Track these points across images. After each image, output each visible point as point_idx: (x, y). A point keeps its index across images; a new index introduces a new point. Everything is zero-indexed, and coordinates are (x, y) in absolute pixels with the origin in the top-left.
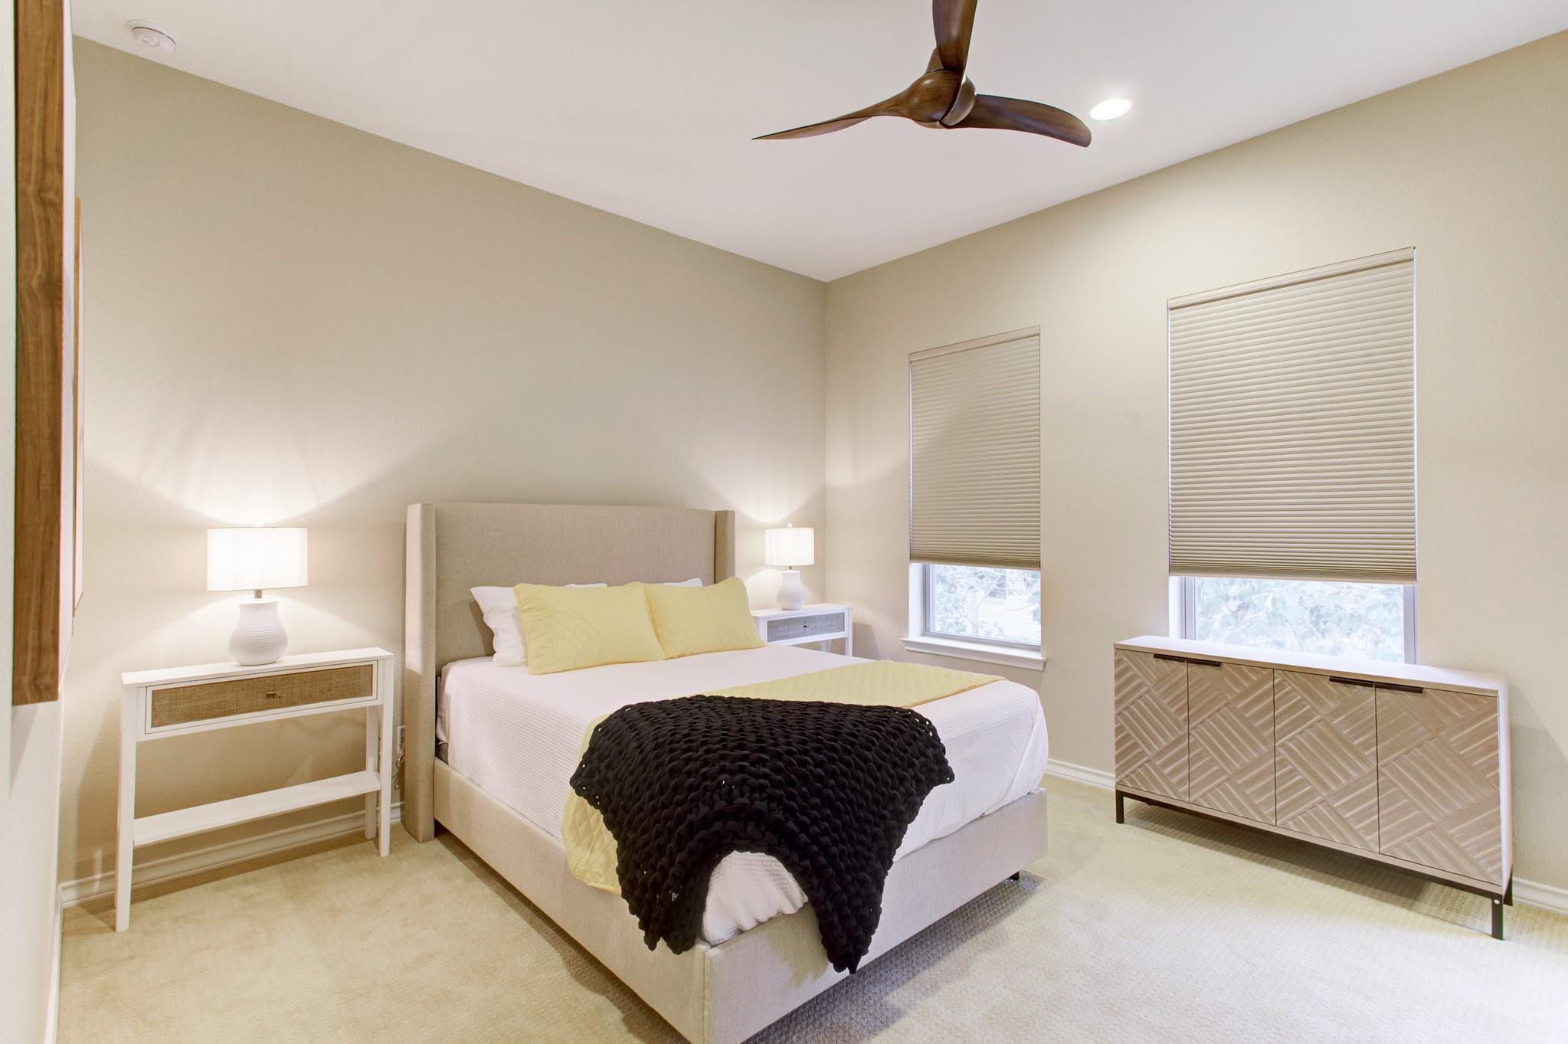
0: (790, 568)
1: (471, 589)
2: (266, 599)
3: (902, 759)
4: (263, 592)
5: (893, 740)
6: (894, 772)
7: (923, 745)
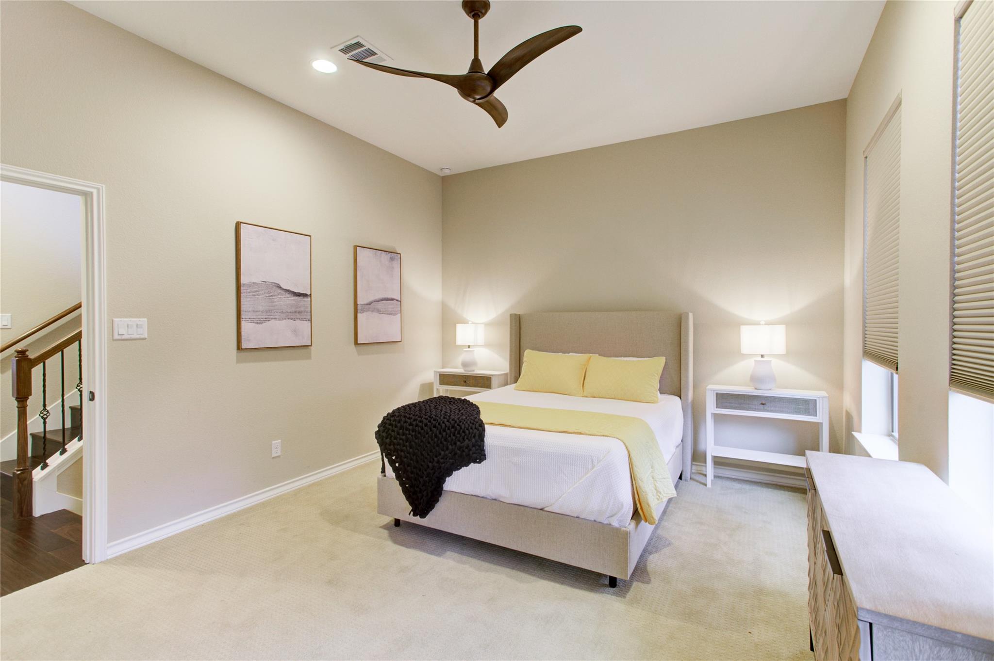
0: (763, 356)
2: (471, 349)
3: (452, 440)
4: (470, 347)
5: (453, 430)
6: (445, 443)
7: (467, 438)
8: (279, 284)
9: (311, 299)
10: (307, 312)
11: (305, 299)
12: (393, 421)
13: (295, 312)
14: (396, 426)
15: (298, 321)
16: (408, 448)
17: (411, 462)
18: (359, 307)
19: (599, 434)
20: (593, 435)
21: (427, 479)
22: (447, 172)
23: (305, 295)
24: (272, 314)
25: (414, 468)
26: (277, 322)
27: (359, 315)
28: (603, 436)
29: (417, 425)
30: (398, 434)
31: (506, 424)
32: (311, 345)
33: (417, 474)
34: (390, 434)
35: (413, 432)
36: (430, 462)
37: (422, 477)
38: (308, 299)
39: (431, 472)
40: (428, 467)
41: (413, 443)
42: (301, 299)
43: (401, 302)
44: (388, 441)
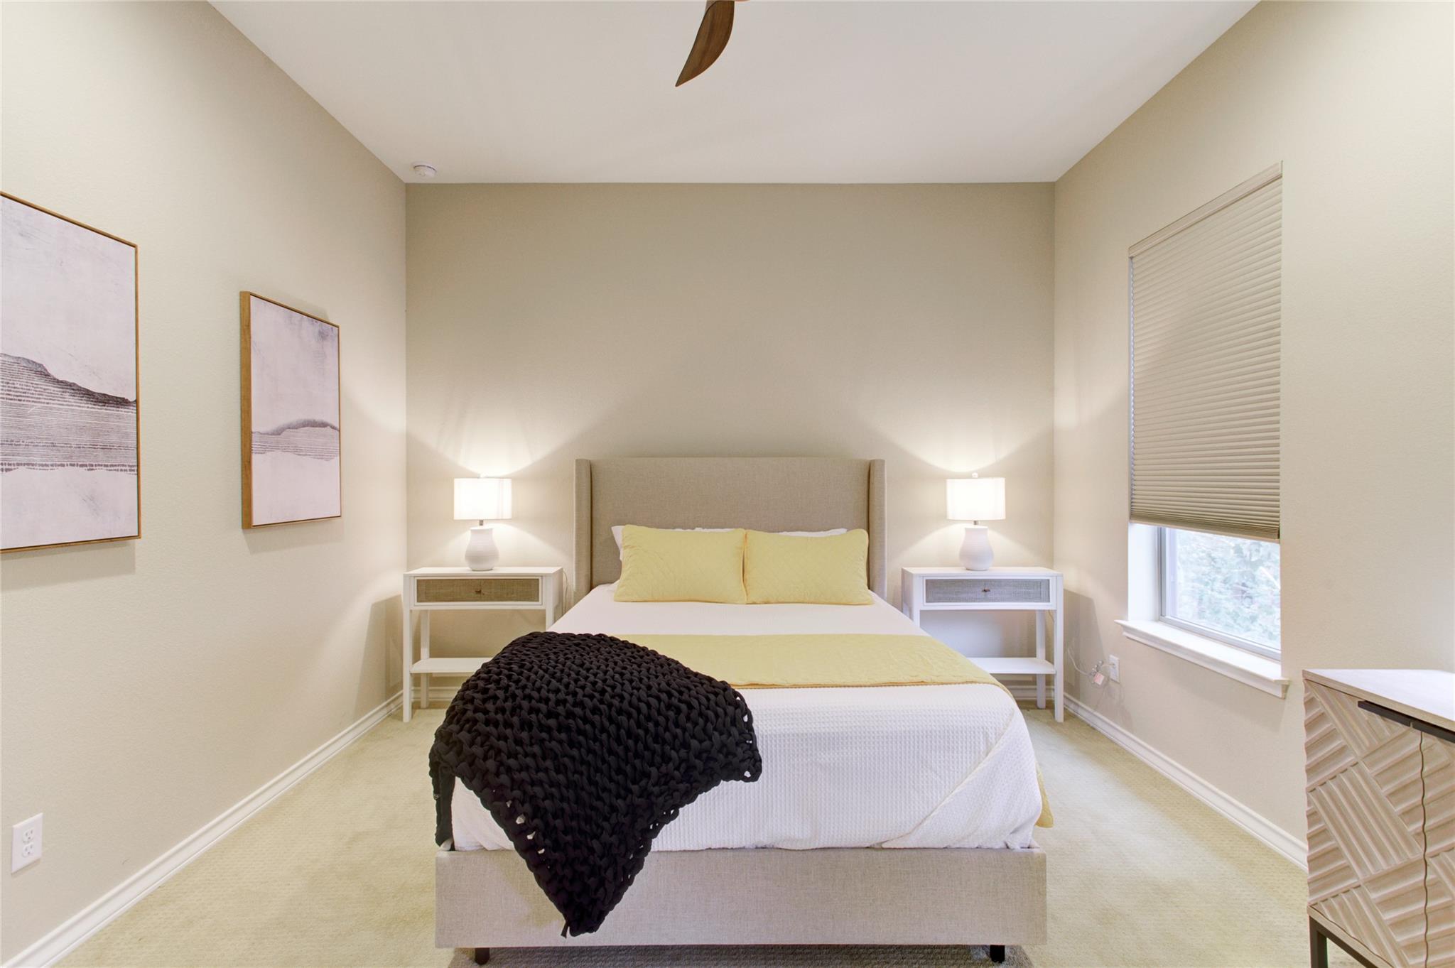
0: (975, 523)
1: (612, 528)
2: (486, 526)
3: (675, 737)
4: (484, 522)
5: (671, 714)
6: (657, 747)
7: (715, 729)
8: (40, 365)
9: (137, 413)
10: (127, 448)
11: (123, 411)
12: (496, 713)
13: (94, 446)
14: (508, 725)
15: (100, 473)
16: (553, 774)
17: (565, 805)
18: (255, 438)
19: (960, 680)
20: (947, 684)
21: (614, 839)
22: (428, 177)
23: (121, 402)
24: (20, 449)
25: (572, 818)
26: (37, 474)
27: (256, 459)
28: (967, 682)
29: (570, 715)
30: (518, 742)
31: (764, 682)
32: (138, 536)
33: (581, 832)
34: (492, 747)
35: (559, 732)
36: (618, 796)
37: (596, 837)
38: (129, 413)
39: (626, 820)
40: (614, 809)
41: (566, 760)
42: (111, 411)
43: (339, 431)
44: (491, 764)
